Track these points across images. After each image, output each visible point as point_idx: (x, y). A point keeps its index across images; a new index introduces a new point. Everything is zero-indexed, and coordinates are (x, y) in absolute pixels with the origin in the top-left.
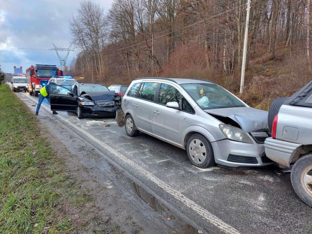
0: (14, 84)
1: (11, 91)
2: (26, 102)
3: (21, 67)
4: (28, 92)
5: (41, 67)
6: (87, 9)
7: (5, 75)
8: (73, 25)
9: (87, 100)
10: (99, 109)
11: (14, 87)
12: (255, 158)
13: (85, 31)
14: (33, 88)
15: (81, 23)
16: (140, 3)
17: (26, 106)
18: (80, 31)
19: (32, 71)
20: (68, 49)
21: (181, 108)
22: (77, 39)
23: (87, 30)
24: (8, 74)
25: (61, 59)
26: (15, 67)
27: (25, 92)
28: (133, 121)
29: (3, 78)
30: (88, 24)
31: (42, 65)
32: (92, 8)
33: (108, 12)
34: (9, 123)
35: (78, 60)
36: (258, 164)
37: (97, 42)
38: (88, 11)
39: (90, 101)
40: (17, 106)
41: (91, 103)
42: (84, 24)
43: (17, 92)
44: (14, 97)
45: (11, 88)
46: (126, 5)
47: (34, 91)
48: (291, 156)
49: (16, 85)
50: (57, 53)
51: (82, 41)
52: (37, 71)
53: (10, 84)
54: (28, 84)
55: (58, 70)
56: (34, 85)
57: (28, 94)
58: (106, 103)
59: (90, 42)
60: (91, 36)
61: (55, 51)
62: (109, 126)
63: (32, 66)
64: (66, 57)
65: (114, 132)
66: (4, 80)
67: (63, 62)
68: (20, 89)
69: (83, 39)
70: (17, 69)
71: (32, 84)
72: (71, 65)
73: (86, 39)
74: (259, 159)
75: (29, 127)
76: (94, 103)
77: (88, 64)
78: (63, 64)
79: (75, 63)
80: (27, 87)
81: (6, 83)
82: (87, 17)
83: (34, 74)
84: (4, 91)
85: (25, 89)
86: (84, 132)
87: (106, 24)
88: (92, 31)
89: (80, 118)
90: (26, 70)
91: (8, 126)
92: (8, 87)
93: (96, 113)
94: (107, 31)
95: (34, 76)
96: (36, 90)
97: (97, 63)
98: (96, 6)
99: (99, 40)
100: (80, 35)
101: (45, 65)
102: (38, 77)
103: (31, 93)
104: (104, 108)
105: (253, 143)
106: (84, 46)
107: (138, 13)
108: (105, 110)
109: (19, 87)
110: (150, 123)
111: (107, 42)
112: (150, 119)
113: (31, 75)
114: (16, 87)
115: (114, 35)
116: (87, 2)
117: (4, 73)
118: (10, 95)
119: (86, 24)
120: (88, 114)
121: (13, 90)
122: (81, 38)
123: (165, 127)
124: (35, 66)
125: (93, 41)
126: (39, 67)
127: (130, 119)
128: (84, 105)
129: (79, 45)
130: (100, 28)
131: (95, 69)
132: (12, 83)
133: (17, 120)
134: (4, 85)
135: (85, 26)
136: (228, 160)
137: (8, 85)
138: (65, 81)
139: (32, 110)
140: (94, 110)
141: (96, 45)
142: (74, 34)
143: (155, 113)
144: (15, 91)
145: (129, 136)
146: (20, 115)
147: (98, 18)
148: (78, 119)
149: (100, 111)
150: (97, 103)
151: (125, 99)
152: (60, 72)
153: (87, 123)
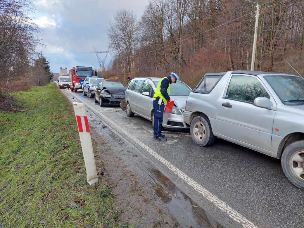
0: (60, 82)
1: (57, 88)
2: (67, 96)
3: (66, 68)
4: (70, 89)
5: (80, 68)
6: (123, 16)
7: (53, 74)
8: (110, 31)
9: (106, 93)
10: (114, 100)
11: (60, 85)
12: (182, 123)
13: (120, 36)
14: (74, 85)
15: (117, 29)
16: (170, 9)
17: (67, 98)
18: (116, 36)
19: (73, 72)
20: (106, 51)
21: (151, 96)
22: (113, 43)
23: (121, 35)
24: (56, 74)
25: (100, 61)
26: (61, 68)
27: (69, 89)
28: (130, 107)
29: (52, 77)
30: (123, 29)
31: (81, 67)
32: (127, 15)
33: (141, 18)
34: (54, 108)
35: (115, 61)
36: (184, 127)
37: (130, 45)
38: (123, 18)
39: (109, 94)
40: (61, 98)
41: (109, 96)
42: (119, 29)
43: (62, 89)
44: (59, 93)
45: (58, 85)
46: (157, 11)
47: (74, 88)
48: (190, 119)
49: (61, 83)
50: (97, 55)
51: (117, 45)
52: (77, 72)
53: (56, 82)
54: (71, 83)
55: (93, 71)
56: (75, 83)
57: (70, 90)
58: (120, 96)
59: (124, 46)
60: (125, 40)
61: (95, 53)
62: (119, 111)
63: (74, 68)
64: (105, 59)
65: (120, 114)
66: (52, 79)
67: (102, 63)
68: (65, 87)
69: (118, 43)
70: (62, 70)
71: (73, 82)
72: (108, 67)
73: (120, 43)
74: (184, 124)
75: (66, 109)
76: (111, 95)
77: (122, 65)
78: (102, 65)
79: (112, 64)
80: (70, 85)
81: (54, 82)
82: (122, 23)
83: (75, 74)
84: (52, 88)
85: (68, 87)
86: (100, 114)
87: (138, 29)
88: (126, 36)
89: (101, 106)
90: (69, 71)
91: (54, 109)
92: (55, 85)
93: (112, 103)
94: (139, 36)
95: (75, 76)
96: (76, 87)
97: (130, 64)
98: (130, 14)
99: (132, 44)
100: (116, 40)
101: (83, 67)
102: (78, 76)
103: (72, 90)
104: (118, 99)
105: (182, 115)
106: (119, 49)
107: (169, 18)
108: (119, 101)
109: (64, 85)
110: (137, 107)
111: (139, 45)
112: (137, 104)
113: (73, 75)
114: (61, 85)
115: (144, 39)
116: (122, 9)
117: (52, 73)
118: (57, 90)
119: (121, 29)
120: (106, 103)
121: (59, 88)
122: (117, 42)
123: (144, 108)
124: (75, 67)
125: (126, 44)
126: (79, 68)
127: (129, 105)
128: (104, 96)
129: (114, 49)
130: (133, 33)
131: (128, 70)
132: (58, 81)
133: (59, 106)
134: (52, 84)
135: (120, 32)
136: (167, 124)
137: (56, 83)
138: (96, 80)
139: (70, 101)
140: (111, 100)
141: (129, 48)
142: (111, 39)
143: (139, 99)
144: (60, 88)
145: (128, 116)
146: (62, 104)
147: (132, 24)
148: (100, 107)
149: (115, 101)
150: (113, 95)
151: (126, 92)
152: (94, 72)
153: (105, 109)
